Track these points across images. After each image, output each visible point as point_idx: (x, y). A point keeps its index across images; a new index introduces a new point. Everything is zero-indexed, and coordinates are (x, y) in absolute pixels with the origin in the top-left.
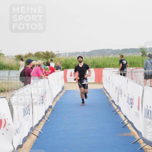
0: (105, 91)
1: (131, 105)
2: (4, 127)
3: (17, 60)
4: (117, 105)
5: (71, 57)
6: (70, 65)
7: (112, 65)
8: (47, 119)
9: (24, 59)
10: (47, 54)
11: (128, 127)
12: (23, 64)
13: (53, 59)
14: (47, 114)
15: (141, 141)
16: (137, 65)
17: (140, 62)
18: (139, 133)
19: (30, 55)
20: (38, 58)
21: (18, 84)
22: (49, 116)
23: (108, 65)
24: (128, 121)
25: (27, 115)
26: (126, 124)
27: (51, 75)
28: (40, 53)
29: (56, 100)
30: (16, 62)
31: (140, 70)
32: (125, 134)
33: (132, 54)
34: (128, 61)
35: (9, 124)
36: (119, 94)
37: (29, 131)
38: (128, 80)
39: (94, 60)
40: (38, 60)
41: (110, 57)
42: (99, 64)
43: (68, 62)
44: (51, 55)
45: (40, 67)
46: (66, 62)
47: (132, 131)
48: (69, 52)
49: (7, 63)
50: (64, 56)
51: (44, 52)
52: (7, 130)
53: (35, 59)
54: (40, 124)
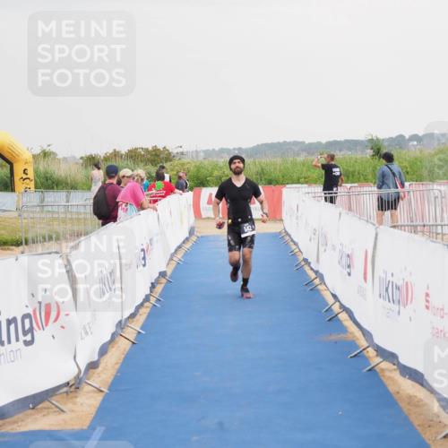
0: (287, 238)
1: (349, 270)
2: (56, 320)
3: (86, 166)
4: (315, 269)
5: (210, 159)
6: (208, 178)
7: (305, 178)
8: (156, 302)
10: (154, 153)
11: (341, 321)
12: (99, 175)
14: (155, 290)
15: (371, 352)
18: (366, 334)
19: (115, 155)
22: (160, 295)
23: (295, 177)
26: (336, 313)
28: (139, 150)
29: (175, 259)
30: (84, 172)
32: (334, 337)
33: (350, 153)
35: (67, 315)
36: (320, 244)
37: (113, 329)
38: (340, 214)
41: (301, 158)
44: (165, 156)
46: (198, 171)
47: (349, 330)
48: (204, 149)
49: (63, 175)
51: (147, 149)
52: (63, 327)
53: (127, 164)
54: (140, 313)
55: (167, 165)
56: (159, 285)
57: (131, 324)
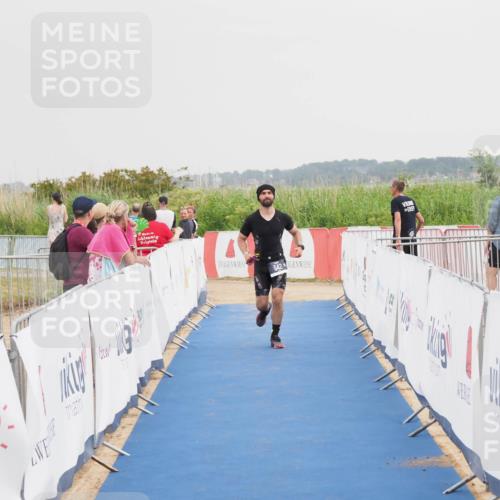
0: (349, 309)
1: (443, 358)
3: (39, 198)
4: (392, 358)
5: (230, 187)
6: (228, 217)
7: (376, 216)
8: (147, 407)
9: (64, 197)
10: (144, 178)
11: (433, 437)
13: (166, 195)
14: (146, 388)
15: (478, 486)
16: (464, 215)
17: (474, 205)
19: (84, 182)
20: (113, 193)
22: (153, 397)
23: (361, 215)
24: (430, 413)
25: (73, 392)
26: (425, 424)
27: (160, 251)
28: (121, 173)
29: (176, 341)
30: (36, 207)
31: (472, 233)
32: (422, 462)
33: (446, 177)
34: (432, 200)
35: (11, 427)
36: (400, 319)
37: (80, 449)
38: (430, 271)
40: (115, 198)
42: (327, 212)
43: (221, 207)
44: (161, 182)
45: (121, 222)
46: (212, 205)
47: (444, 451)
51: (134, 172)
52: (4, 446)
53: (103, 195)
54: (122, 425)
56: (151, 382)
57: (108, 441)
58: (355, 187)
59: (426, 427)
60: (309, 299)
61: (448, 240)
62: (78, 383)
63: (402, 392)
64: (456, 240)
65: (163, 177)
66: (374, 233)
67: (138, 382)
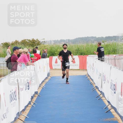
0: (89, 77)
1: (115, 91)
3: (4, 47)
4: (100, 91)
5: (56, 44)
6: (55, 52)
8: (33, 104)
10: (33, 42)
11: (112, 113)
14: (33, 99)
19: (16, 43)
20: (24, 46)
21: (5, 71)
22: (35, 102)
23: (92, 52)
24: (111, 106)
25: (13, 100)
26: (110, 109)
27: (37, 62)
28: (26, 40)
29: (41, 86)
30: (3, 49)
32: (109, 119)
33: (115, 41)
34: (112, 48)
36: (103, 80)
37: (15, 116)
38: (111, 67)
39: (79, 47)
42: (83, 51)
43: (54, 50)
44: (37, 43)
46: (51, 49)
47: (115, 116)
50: (49, 43)
51: (30, 40)
53: (22, 47)
54: (27, 109)
55: (38, 47)
56: (35, 97)
57: (23, 114)
58: (90, 44)
59: (110, 110)
60: (78, 75)
61: (116, 59)
62: (14, 98)
63: (103, 100)
64: (118, 59)
65: (38, 41)
66: (96, 57)
67: (31, 97)
